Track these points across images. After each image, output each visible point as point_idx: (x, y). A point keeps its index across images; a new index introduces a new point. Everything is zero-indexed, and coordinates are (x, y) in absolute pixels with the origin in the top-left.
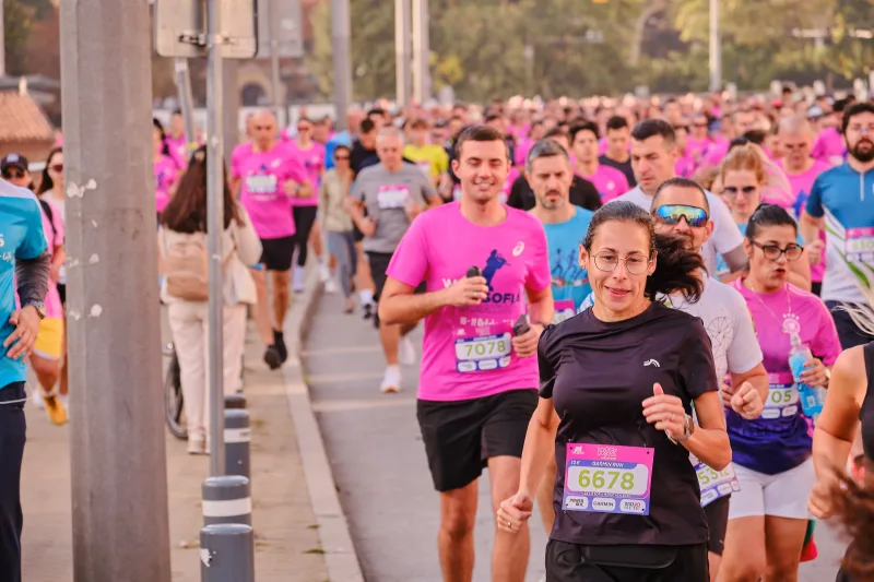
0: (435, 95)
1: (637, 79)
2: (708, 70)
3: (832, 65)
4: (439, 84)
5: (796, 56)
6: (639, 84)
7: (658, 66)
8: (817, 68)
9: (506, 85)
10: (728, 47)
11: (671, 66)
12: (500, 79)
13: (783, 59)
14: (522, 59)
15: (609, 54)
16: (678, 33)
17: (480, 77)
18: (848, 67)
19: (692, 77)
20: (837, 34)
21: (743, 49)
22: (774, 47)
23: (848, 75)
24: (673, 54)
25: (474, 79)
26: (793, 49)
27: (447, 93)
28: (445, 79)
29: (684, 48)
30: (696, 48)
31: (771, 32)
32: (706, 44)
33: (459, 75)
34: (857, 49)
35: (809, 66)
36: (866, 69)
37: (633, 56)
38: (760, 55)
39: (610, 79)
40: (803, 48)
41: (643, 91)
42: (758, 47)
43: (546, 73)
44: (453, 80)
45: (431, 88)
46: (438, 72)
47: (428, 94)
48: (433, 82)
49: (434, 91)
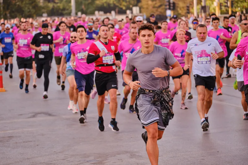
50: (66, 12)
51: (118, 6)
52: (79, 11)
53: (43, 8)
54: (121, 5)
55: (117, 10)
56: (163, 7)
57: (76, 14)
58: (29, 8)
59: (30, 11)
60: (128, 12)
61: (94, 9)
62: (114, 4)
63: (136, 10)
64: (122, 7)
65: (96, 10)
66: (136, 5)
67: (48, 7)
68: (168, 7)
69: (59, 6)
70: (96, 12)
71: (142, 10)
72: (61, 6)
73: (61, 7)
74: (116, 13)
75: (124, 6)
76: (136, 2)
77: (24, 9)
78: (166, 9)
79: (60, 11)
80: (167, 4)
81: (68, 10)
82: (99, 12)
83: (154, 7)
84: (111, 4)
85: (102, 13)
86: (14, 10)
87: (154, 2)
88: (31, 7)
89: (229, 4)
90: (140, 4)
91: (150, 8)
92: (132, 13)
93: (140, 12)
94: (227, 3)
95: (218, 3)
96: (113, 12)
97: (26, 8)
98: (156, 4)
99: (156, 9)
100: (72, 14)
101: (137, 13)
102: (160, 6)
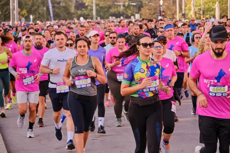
0: (20, 20)
1: (74, 16)
2: (92, 13)
3: (125, 12)
4: (21, 17)
5: (116, 10)
6: (74, 17)
7: (79, 12)
8: (121, 13)
9: (39, 17)
10: (98, 7)
11: (83, 12)
12: (37, 16)
13: (112, 10)
14: (43, 10)
15: (66, 9)
16: (85, 3)
18: (129, 13)
19: (88, 15)
20: (126, 4)
21: (101, 8)
22: (110, 7)
23: (130, 15)
24: (83, 9)
26: (115, 8)
27: (23, 19)
28: (23, 16)
29: (86, 7)
30: (89, 8)
31: (109, 3)
32: (92, 7)
33: (26, 15)
34: (132, 8)
35: (119, 12)
36: (134, 13)
37: (73, 10)
38: (106, 9)
39: (67, 16)
40: (118, 8)
42: (105, 7)
44: (25, 16)
45: (19, 18)
46: (21, 14)
47: (18, 20)
48: (19, 17)
49: (20, 19)
51: (125, 13)
52: (98, 16)
53: (74, 14)
54: (127, 12)
55: (125, 16)
56: (156, 14)
57: (97, 19)
58: (64, 14)
59: (64, 16)
60: (132, 17)
61: (109, 15)
62: (123, 12)
63: (138, 16)
64: (128, 14)
66: (138, 13)
67: (77, 13)
68: (159, 14)
69: (85, 13)
70: (110, 17)
71: (142, 16)
72: (86, 12)
73: (87, 14)
74: (124, 18)
76: (137, 11)
78: (158, 16)
80: (159, 12)
81: (91, 16)
83: (150, 14)
84: (120, 12)
85: (114, 18)
87: (150, 11)
88: (65, 14)
89: (201, 12)
90: (140, 12)
91: (148, 15)
92: (135, 18)
93: (140, 17)
94: (200, 12)
95: (193, 12)
96: (122, 18)
97: (62, 14)
98: (151, 12)
99: (151, 15)
100: (94, 18)
101: (138, 18)
102: (154, 13)
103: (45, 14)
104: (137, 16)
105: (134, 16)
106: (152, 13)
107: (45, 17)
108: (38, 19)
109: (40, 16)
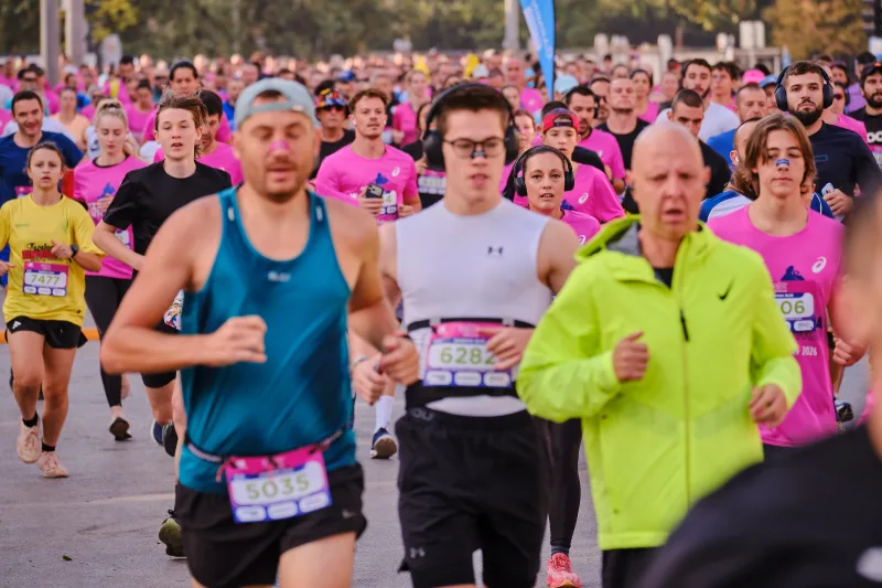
0: (95, 48)
1: (395, 27)
2: (501, 15)
3: (682, 11)
4: (100, 32)
6: (398, 36)
8: (662, 14)
9: (199, 34)
11: (445, 9)
12: (191, 27)
17: (163, 22)
18: (707, 14)
19: (477, 25)
23: (708, 26)
25: (152, 24)
27: (112, 43)
28: (110, 24)
33: (131, 17)
35: (650, 11)
36: (735, 19)
39: (356, 28)
41: (403, 45)
43: (259, 18)
44: (122, 26)
45: (89, 38)
46: (99, 14)
47: (84, 46)
48: (91, 29)
49: (94, 41)
50: (485, 34)
51: (685, 18)
53: (395, 18)
54: (695, 13)
55: (680, 32)
56: (858, 24)
57: (524, 44)
58: (339, 18)
59: (343, 30)
60: (722, 40)
61: (591, 25)
62: (671, 10)
63: (754, 36)
64: (698, 20)
65: (598, 30)
66: (754, 17)
67: (412, 13)
68: (872, 25)
69: (458, 13)
70: (601, 40)
71: (777, 34)
72: (465, 10)
73: (467, 17)
74: (674, 43)
75: (709, 16)
76: (753, 5)
77: (320, 22)
78: (867, 36)
79: (462, 32)
80: (871, 12)
81: (491, 27)
82: (609, 40)
83: (822, 25)
84: (659, 9)
85: (620, 42)
86: (282, 22)
87: (824, 7)
88: (347, 15)
90: (768, 13)
91: (809, 26)
92: (737, 45)
93: (769, 41)
96: (664, 42)
97: (331, 18)
98: (829, 11)
99: (829, 31)
100: (506, 43)
101: (755, 47)
102: (847, 21)
103: (235, 16)
104: (752, 33)
105: (734, 32)
106: (834, 18)
107: (236, 30)
108: (193, 40)
109: (207, 27)
